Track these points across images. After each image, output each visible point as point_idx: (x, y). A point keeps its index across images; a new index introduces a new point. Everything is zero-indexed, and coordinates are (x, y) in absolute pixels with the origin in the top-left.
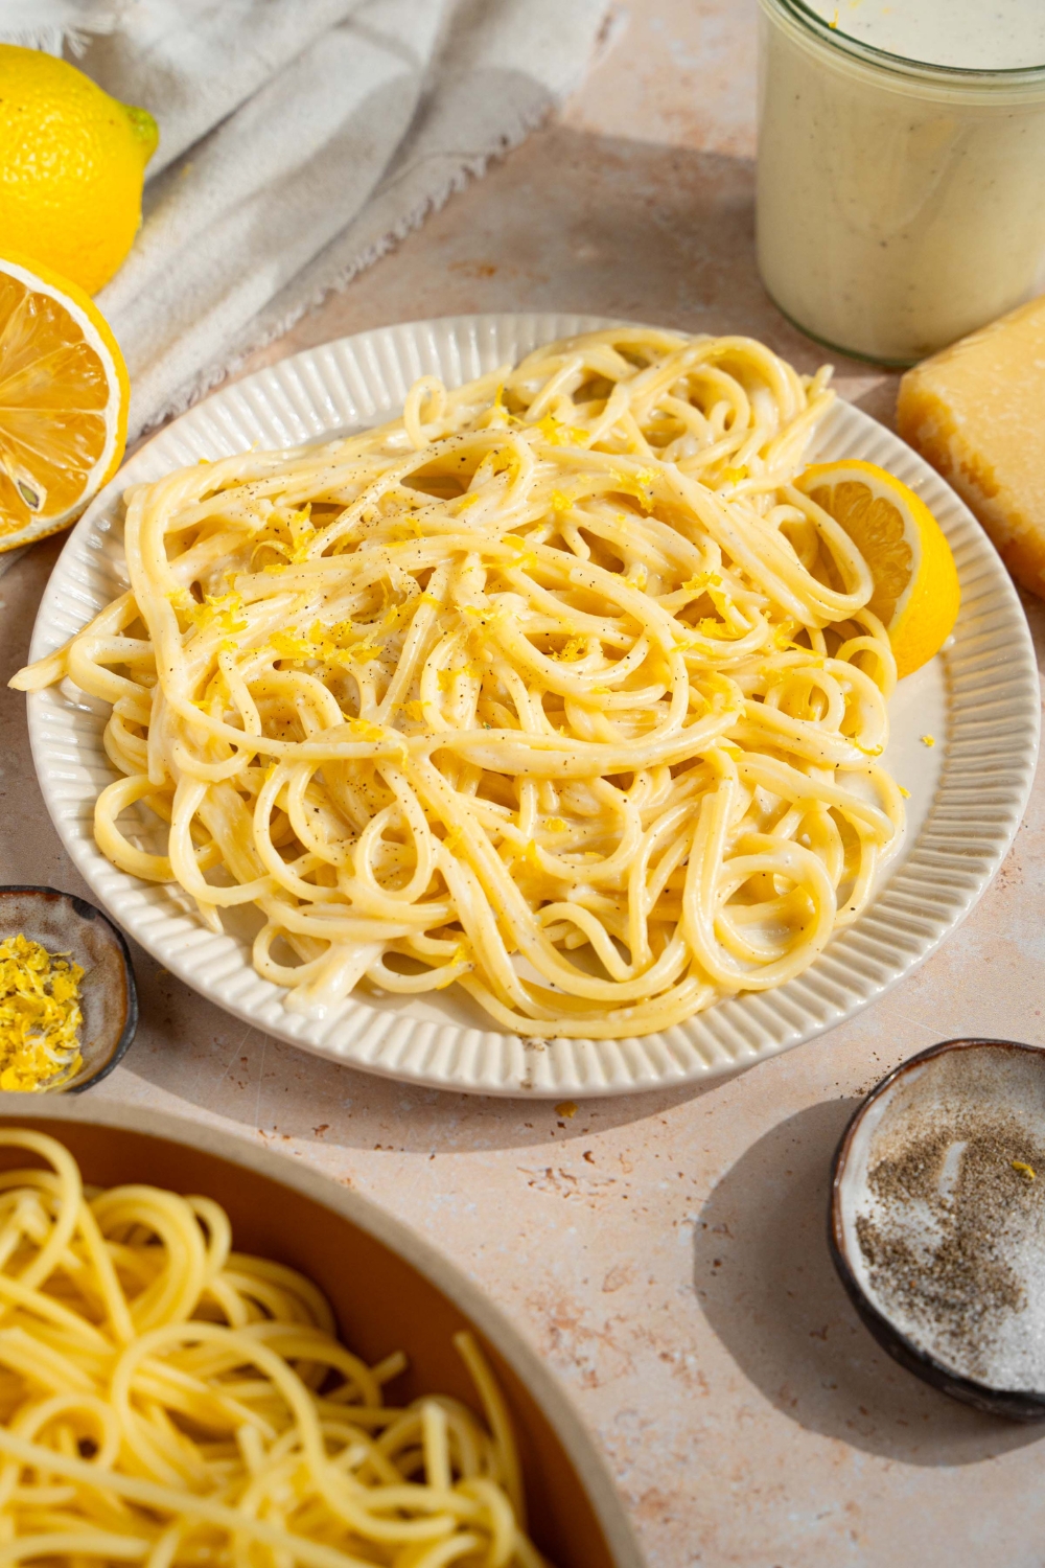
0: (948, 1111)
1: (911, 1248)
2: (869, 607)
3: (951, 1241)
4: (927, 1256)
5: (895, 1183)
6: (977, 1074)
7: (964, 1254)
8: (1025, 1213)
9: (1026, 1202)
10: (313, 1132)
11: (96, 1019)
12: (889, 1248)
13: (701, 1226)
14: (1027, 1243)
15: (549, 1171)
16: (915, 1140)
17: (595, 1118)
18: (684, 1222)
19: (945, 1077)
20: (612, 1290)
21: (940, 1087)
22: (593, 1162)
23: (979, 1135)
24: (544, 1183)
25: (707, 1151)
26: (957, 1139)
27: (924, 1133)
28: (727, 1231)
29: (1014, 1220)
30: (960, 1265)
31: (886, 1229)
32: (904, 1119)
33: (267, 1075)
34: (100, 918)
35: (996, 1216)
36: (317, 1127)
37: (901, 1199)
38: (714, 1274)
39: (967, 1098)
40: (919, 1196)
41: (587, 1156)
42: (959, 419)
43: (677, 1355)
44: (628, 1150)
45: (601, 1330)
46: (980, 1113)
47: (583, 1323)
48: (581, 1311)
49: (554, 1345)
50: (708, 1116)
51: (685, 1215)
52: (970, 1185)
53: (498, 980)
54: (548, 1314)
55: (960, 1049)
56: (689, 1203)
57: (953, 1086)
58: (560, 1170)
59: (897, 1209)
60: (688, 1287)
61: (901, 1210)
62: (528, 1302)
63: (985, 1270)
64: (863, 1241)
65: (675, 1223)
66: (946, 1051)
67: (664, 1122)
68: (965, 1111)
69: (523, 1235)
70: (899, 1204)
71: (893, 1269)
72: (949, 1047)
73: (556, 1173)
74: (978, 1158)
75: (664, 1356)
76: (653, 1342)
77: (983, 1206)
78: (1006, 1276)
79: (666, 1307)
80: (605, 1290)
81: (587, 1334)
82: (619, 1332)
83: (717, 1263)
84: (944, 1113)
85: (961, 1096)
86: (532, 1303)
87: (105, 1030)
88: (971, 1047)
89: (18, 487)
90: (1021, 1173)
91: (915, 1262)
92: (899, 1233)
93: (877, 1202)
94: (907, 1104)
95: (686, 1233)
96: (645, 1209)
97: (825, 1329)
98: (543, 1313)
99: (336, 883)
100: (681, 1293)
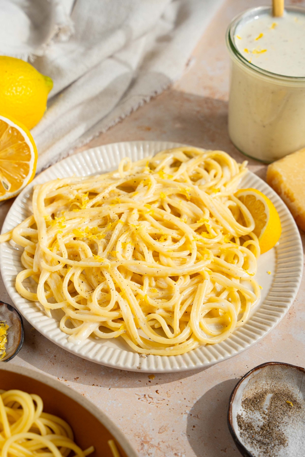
0: (267, 384)
1: (253, 425)
2: (253, 231)
3: (266, 424)
4: (258, 428)
5: (250, 405)
6: (277, 373)
7: (269, 428)
8: (289, 417)
9: (290, 414)
10: (74, 379)
11: (11, 341)
12: (246, 425)
13: (190, 415)
14: (289, 426)
15: (145, 395)
16: (257, 392)
17: (160, 380)
18: (185, 413)
19: (267, 373)
20: (161, 433)
21: (265, 376)
22: (158, 393)
23: (277, 392)
24: (143, 399)
25: (193, 392)
26: (270, 393)
27: (260, 390)
28: (198, 417)
29: (286, 419)
30: (268, 431)
31: (246, 419)
32: (254, 385)
33: (62, 361)
34: (15, 311)
35: (280, 417)
36: (75, 378)
37: (251, 410)
38: (193, 430)
39: (274, 380)
40: (257, 410)
41: (157, 391)
42: (284, 179)
43: (179, 454)
44: (169, 390)
45: (157, 445)
46: (277, 385)
47: (151, 443)
48: (151, 439)
49: (142, 449)
50: (195, 381)
51: (185, 411)
52: (273, 407)
53: (133, 336)
54: (141, 439)
55: (272, 365)
56: (187, 408)
57: (269, 377)
58: (148, 395)
59: (250, 413)
60: (184, 433)
61: (251, 414)
62: (135, 435)
63: (276, 433)
64: (238, 422)
65: (182, 413)
66: (267, 365)
67: (181, 383)
68: (273, 384)
69: (135, 414)
70: (251, 411)
71: (247, 431)
72: (268, 364)
73: (147, 396)
74: (276, 399)
75: (176, 454)
76: (172, 450)
77: (276, 414)
78: (282, 436)
79: (177, 439)
80: (159, 433)
81: (152, 446)
82: (162, 446)
83: (194, 427)
84: (266, 385)
85: (272, 380)
86: (137, 436)
87: (13, 345)
88: (275, 364)
89: (2, 183)
90: (289, 404)
91: (254, 430)
92: (250, 420)
93: (244, 411)
94: (255, 381)
95: (185, 417)
96: (173, 409)
97: (226, 449)
98: (139, 438)
99: (86, 304)
100: (182, 435)
